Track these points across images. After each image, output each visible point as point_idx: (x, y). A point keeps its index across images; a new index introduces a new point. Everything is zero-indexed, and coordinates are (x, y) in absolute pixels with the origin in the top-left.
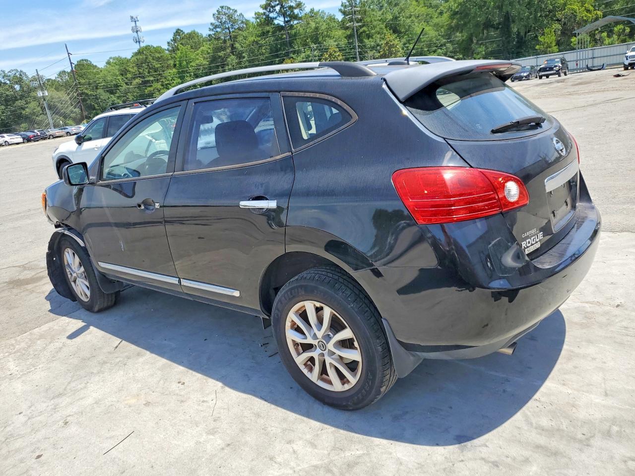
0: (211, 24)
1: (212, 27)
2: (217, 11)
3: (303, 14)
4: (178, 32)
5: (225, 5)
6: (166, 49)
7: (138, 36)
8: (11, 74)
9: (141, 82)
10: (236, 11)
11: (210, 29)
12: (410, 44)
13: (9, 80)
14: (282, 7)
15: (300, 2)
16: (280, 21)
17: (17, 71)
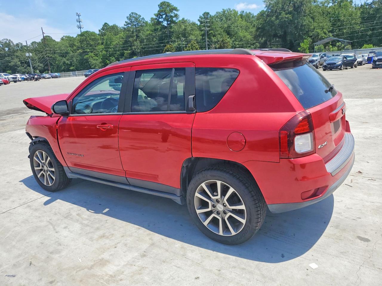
1: (125, 24)
2: (130, 15)
3: (178, 21)
4: (106, 24)
5: (134, 12)
6: (98, 34)
7: (80, 24)
8: (4, 41)
9: (82, 52)
10: (140, 16)
12: (236, 41)
13: (2, 45)
14: (166, 16)
15: (177, 14)
16: (165, 23)
17: (7, 40)
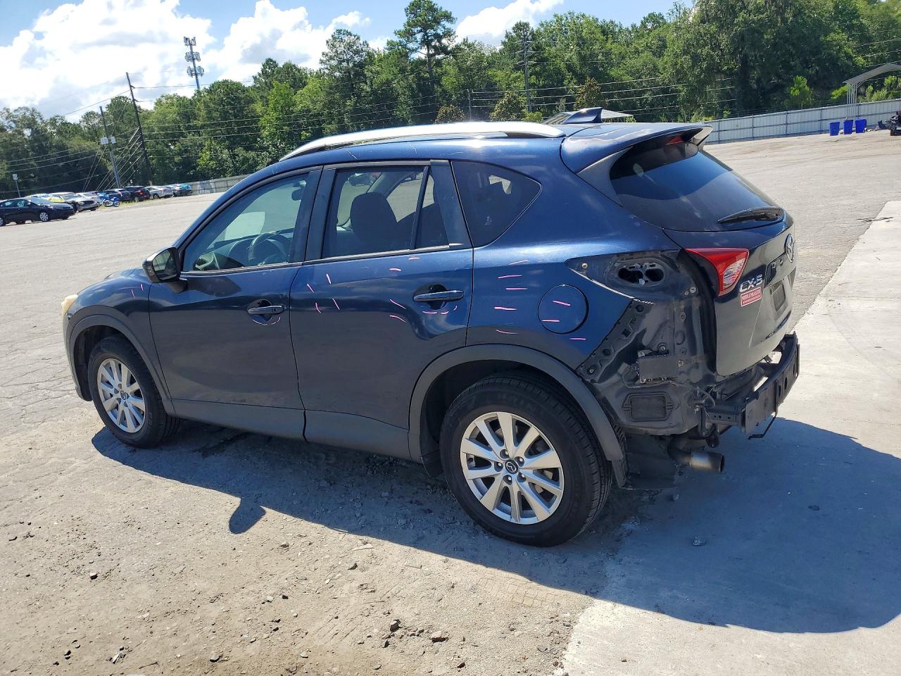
0: (323, 54)
1: (322, 59)
2: (333, 36)
3: (453, 46)
4: (269, 63)
5: (343, 28)
6: (251, 86)
8: (19, 113)
10: (358, 38)
11: (322, 62)
13: (14, 122)
14: (426, 34)
15: (450, 29)
16: (422, 54)
17: (27, 109)
